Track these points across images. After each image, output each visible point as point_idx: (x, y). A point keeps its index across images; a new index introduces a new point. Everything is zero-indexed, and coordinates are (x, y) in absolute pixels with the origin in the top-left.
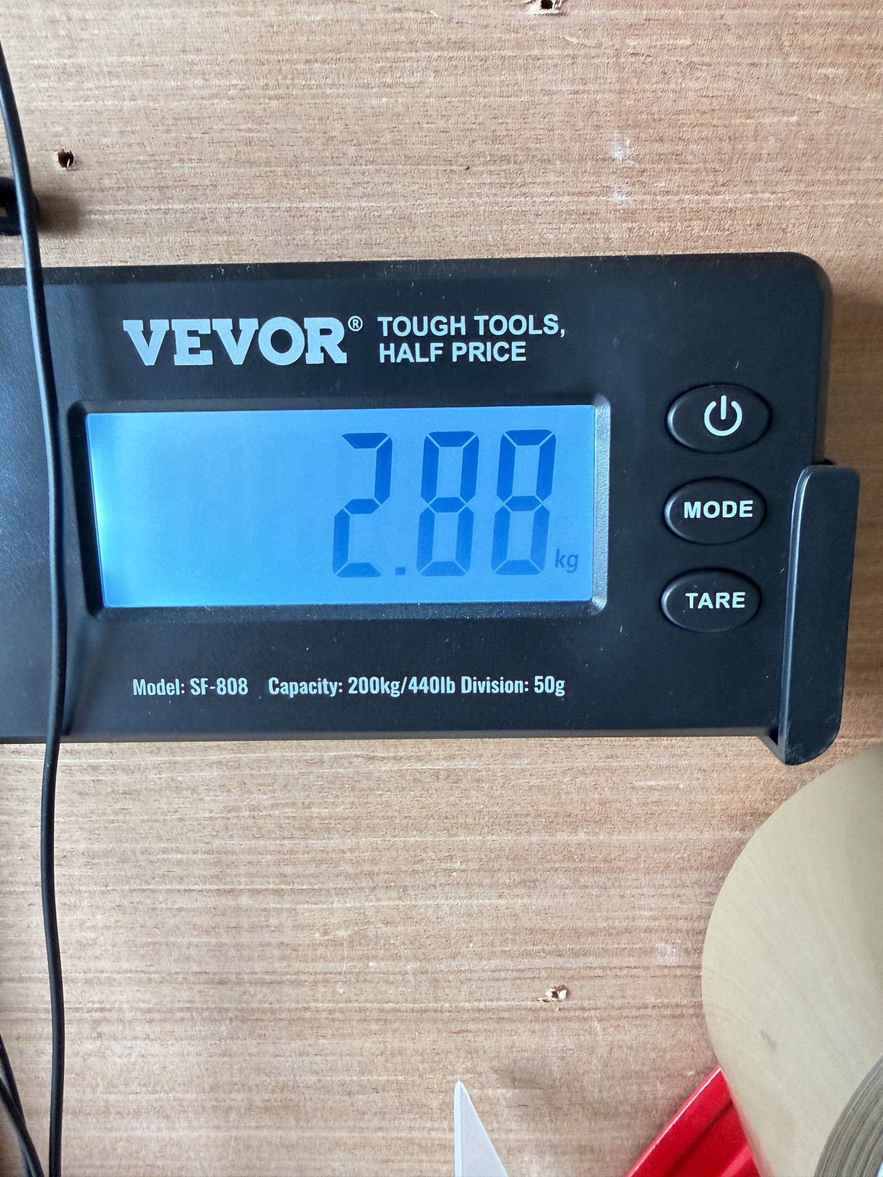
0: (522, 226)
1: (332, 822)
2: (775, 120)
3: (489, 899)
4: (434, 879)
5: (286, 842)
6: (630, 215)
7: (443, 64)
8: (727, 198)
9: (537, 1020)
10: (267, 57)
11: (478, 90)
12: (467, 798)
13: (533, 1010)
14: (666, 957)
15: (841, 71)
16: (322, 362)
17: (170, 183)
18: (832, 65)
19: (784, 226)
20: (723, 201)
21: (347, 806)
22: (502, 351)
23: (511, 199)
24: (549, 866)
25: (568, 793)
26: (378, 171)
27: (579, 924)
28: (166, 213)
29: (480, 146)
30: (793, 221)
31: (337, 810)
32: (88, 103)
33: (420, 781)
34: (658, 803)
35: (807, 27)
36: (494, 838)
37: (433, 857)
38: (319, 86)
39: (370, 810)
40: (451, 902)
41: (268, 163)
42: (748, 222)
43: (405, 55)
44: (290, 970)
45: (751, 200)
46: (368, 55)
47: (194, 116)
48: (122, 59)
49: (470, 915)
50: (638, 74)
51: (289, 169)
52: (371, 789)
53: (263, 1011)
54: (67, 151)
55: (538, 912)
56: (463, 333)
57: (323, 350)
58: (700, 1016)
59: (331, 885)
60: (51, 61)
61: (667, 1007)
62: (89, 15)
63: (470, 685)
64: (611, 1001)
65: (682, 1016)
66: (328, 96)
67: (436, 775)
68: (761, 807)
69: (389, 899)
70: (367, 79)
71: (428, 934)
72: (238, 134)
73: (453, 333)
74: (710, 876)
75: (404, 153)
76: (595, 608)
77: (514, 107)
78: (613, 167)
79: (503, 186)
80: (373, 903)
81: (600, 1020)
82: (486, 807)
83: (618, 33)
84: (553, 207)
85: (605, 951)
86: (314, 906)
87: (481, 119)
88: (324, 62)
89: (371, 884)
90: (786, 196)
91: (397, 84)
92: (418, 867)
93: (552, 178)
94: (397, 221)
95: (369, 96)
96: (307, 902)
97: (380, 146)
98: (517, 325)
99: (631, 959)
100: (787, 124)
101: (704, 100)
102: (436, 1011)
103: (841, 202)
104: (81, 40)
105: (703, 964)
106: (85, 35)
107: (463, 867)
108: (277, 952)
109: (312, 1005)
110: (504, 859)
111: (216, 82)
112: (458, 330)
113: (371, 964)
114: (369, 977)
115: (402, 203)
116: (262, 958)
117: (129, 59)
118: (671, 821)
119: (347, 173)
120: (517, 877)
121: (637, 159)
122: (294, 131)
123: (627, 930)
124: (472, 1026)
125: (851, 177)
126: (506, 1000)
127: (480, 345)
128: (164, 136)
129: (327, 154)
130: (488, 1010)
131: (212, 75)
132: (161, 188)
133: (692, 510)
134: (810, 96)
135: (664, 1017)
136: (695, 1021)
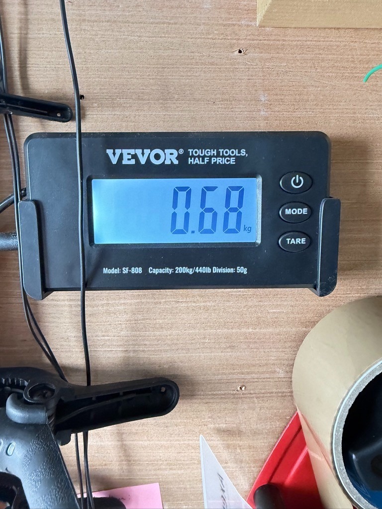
0: (231, 121)
1: (163, 325)
2: (313, 89)
3: (218, 353)
4: (199, 346)
5: (147, 332)
6: (266, 119)
7: (206, 70)
8: (298, 114)
9: (234, 398)
10: (149, 66)
11: (218, 78)
12: (211, 316)
13: (233, 394)
14: (280, 374)
15: (333, 74)
16: (170, 163)
17: (116, 106)
18: (331, 72)
19: (316, 123)
22: (228, 161)
23: (228, 113)
24: (239, 341)
25: (246, 314)
26: (185, 103)
27: (249, 362)
28: (114, 115)
29: (218, 96)
31: (165, 321)
32: (90, 79)
33: (194, 310)
34: (277, 318)
35: (323, 60)
36: (220, 331)
37: (199, 338)
38: (166, 76)
39: (177, 320)
40: (205, 354)
41: (149, 100)
42: (305, 121)
43: (194, 66)
45: (306, 114)
46: (182, 66)
47: (125, 84)
48: (102, 66)
49: (211, 359)
50: (270, 74)
51: (156, 102)
52: (177, 313)
54: (82, 94)
55: (235, 358)
56: (215, 155)
57: (170, 159)
58: (292, 396)
59: (162, 348)
60: (78, 66)
61: (279, 392)
62: (92, 52)
63: (216, 270)
64: (261, 391)
65: (285, 396)
66: (169, 79)
67: (200, 308)
68: (312, 319)
69: (183, 353)
70: (182, 74)
71: (196, 366)
72: (139, 90)
73: (212, 155)
74: (294, 344)
75: (194, 97)
76: (257, 244)
77: (229, 84)
78: (261, 103)
79: (225, 108)
80: (177, 355)
81: (257, 398)
82: (217, 319)
83: (263, 61)
84: (242, 115)
85: (258, 372)
87: (218, 87)
88: (168, 68)
89: (177, 348)
90: (317, 113)
91: (192, 76)
92: (193, 342)
93: (241, 106)
94: (191, 119)
95: (183, 79)
97: (186, 95)
98: (233, 152)
99: (268, 375)
100: (317, 90)
101: (291, 82)
103: (334, 115)
105: (293, 376)
106: (90, 58)
107: (209, 341)
110: (223, 338)
111: (133, 73)
112: (214, 154)
115: (193, 113)
117: (104, 65)
118: (281, 324)
119: (174, 103)
120: (228, 345)
121: (269, 101)
122: (157, 89)
123: (266, 364)
124: (211, 401)
125: (338, 107)
126: (223, 391)
127: (221, 158)
128: (115, 90)
129: (168, 97)
130: (217, 395)
131: (131, 71)
132: (113, 107)
133: (288, 212)
134: (324, 82)
135: (279, 396)
136: (290, 397)
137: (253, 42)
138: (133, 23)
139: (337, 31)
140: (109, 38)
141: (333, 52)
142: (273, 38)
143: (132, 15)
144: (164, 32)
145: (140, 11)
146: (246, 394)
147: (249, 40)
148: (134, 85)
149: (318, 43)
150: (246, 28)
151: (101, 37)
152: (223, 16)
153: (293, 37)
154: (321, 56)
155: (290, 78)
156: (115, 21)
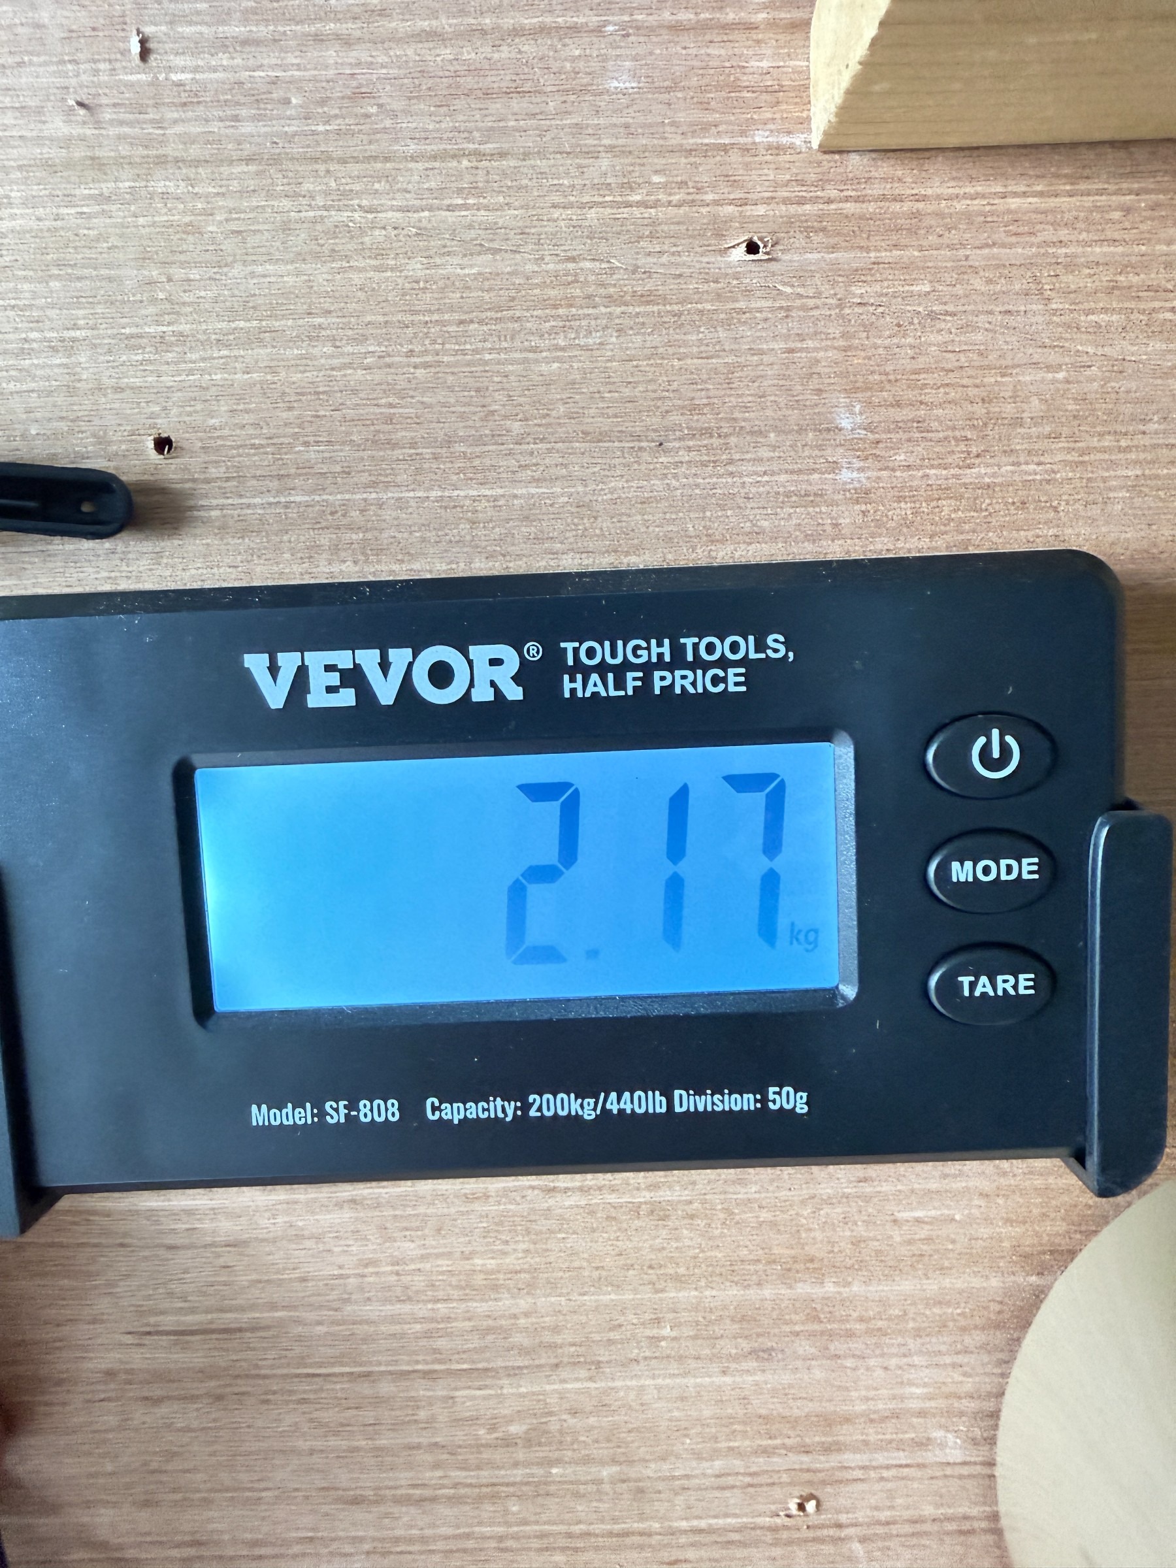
0: (729, 513)
1: (501, 1276)
2: (1039, 377)
3: (710, 1376)
4: (636, 1351)
5: (439, 1305)
6: (863, 495)
7: (628, 322)
8: (981, 472)
9: (776, 1543)
10: (411, 318)
11: (671, 351)
12: (677, 1239)
13: (774, 1529)
14: (948, 1451)
15: (1115, 318)
16: (492, 699)
17: (293, 471)
18: (1105, 310)
19: (1055, 503)
20: (979, 476)
21: (520, 1255)
22: (716, 680)
23: (715, 480)
24: (787, 1329)
25: (810, 1230)
26: (549, 451)
27: (830, 1407)
28: (286, 507)
29: (675, 418)
30: (1064, 497)
31: (507, 1261)
32: (191, 377)
33: (614, 1218)
34: (928, 1240)
35: (1071, 266)
36: (714, 1293)
37: (635, 1321)
38: (476, 351)
39: (552, 1259)
40: (660, 1381)
41: (413, 445)
42: (1010, 500)
43: (580, 312)
44: (445, 1481)
45: (1013, 472)
46: (535, 313)
47: (321, 389)
48: (233, 325)
49: (683, 1399)
50: (867, 328)
51: (439, 450)
52: (551, 1231)
53: (410, 1540)
54: (164, 435)
55: (774, 1392)
56: (667, 658)
57: (493, 684)
58: (998, 1532)
59: (500, 1363)
60: (147, 330)
61: (949, 1519)
62: (194, 274)
63: (685, 1101)
64: (875, 1513)
65: (971, 1532)
66: (486, 363)
67: (636, 1210)
68: (1065, 1244)
69: (577, 1380)
70: (535, 341)
71: (631, 1426)
72: (378, 410)
73: (654, 659)
74: (1000, 1337)
75: (581, 428)
76: (843, 997)
77: (715, 371)
78: (840, 438)
79: (704, 464)
80: (556, 1387)
81: (863, 1540)
82: (703, 1251)
83: (840, 279)
84: (767, 488)
85: (866, 1443)
86: (478, 1393)
87: (675, 385)
88: (481, 322)
89: (554, 1361)
90: (1054, 467)
91: (571, 347)
92: (613, 1335)
93: (764, 453)
94: (574, 510)
95: (537, 361)
96: (469, 1388)
97: (552, 420)
98: (734, 648)
99: (901, 1454)
100: (1054, 381)
101: (950, 355)
102: (641, 1534)
103: (1125, 473)
104: (184, 304)
105: (999, 1459)
106: (187, 298)
107: (674, 1334)
108: (429, 1458)
109: (477, 1529)
110: (728, 1321)
111: (349, 349)
112: (660, 656)
113: (554, 1471)
114: (552, 1488)
115: (580, 489)
116: (410, 1466)
117: (242, 324)
118: (946, 1264)
119: (510, 453)
120: (745, 1345)
121: (868, 428)
122: (444, 404)
123: (895, 1415)
124: (691, 1554)
125: (1135, 442)
126: (735, 1516)
127: (689, 673)
128: (285, 415)
129: (487, 432)
130: (710, 1531)
131: (344, 342)
132: (280, 477)
133: (961, 872)
134: (1079, 347)
135: (948, 1533)
136: (990, 1538)
137: (800, 210)
138: (343, 161)
139: (1122, 154)
140: (255, 221)
141: (1109, 234)
142: (876, 190)
143: (338, 132)
144: (460, 190)
145: (367, 116)
146: (822, 1527)
147: (786, 201)
148: (355, 392)
149: (1052, 202)
150: (769, 158)
151: (227, 220)
152: (681, 117)
153: (952, 184)
154: (1064, 250)
155: (948, 337)
156: (275, 160)
